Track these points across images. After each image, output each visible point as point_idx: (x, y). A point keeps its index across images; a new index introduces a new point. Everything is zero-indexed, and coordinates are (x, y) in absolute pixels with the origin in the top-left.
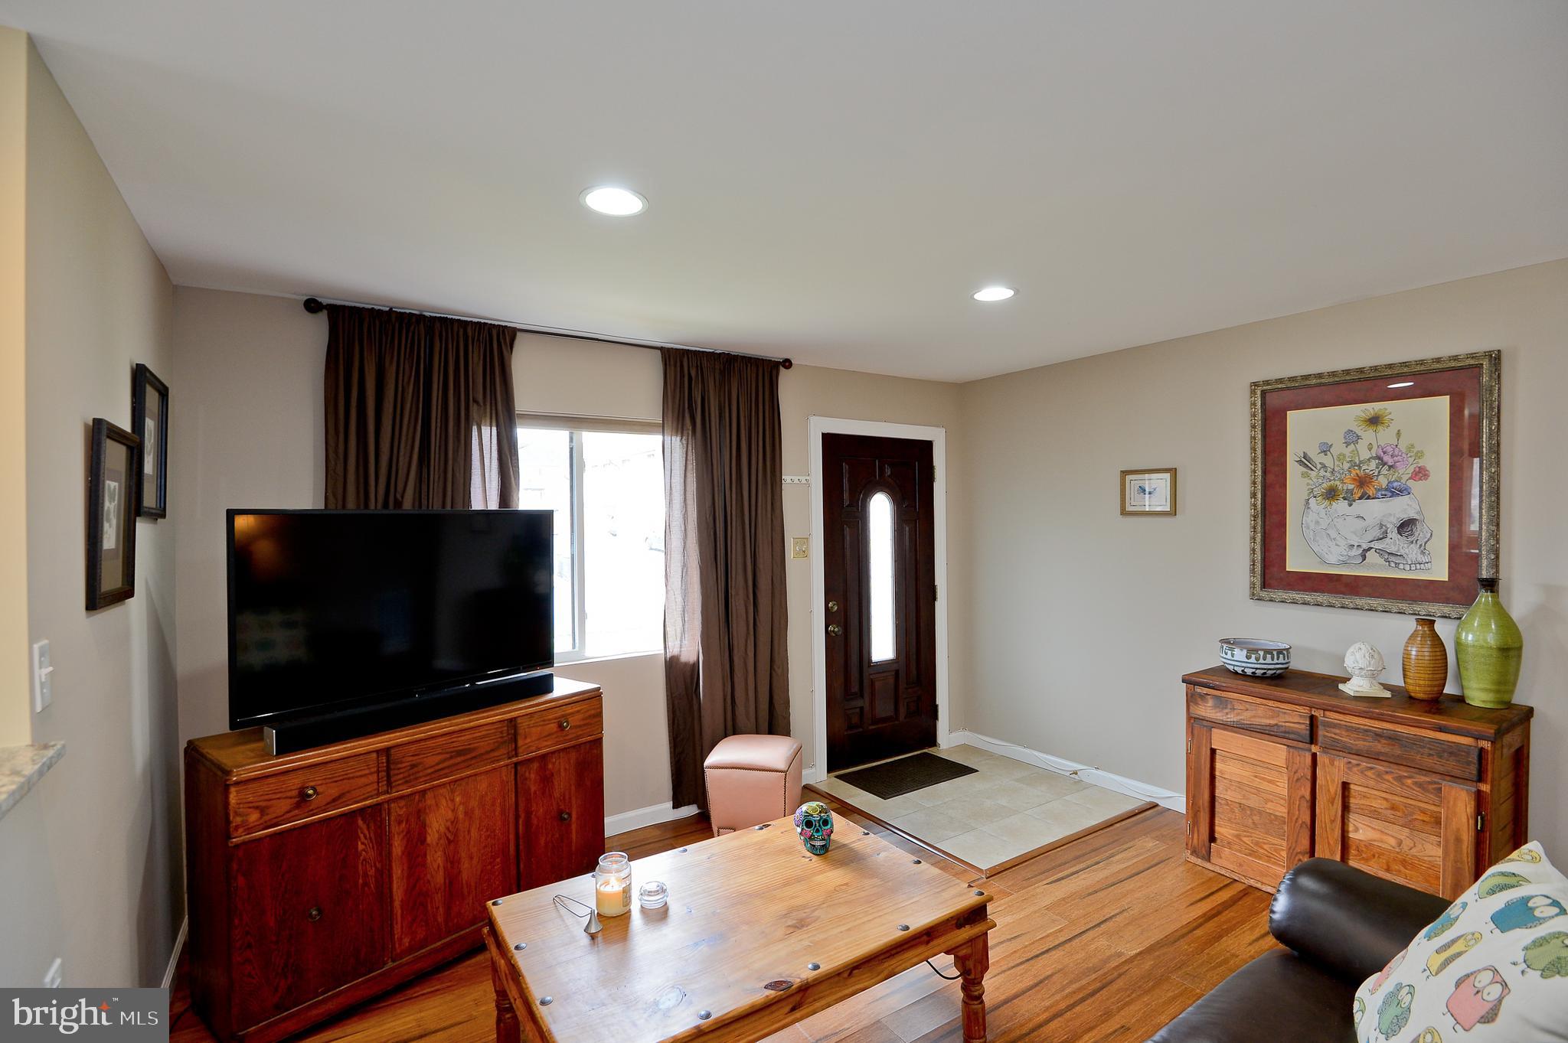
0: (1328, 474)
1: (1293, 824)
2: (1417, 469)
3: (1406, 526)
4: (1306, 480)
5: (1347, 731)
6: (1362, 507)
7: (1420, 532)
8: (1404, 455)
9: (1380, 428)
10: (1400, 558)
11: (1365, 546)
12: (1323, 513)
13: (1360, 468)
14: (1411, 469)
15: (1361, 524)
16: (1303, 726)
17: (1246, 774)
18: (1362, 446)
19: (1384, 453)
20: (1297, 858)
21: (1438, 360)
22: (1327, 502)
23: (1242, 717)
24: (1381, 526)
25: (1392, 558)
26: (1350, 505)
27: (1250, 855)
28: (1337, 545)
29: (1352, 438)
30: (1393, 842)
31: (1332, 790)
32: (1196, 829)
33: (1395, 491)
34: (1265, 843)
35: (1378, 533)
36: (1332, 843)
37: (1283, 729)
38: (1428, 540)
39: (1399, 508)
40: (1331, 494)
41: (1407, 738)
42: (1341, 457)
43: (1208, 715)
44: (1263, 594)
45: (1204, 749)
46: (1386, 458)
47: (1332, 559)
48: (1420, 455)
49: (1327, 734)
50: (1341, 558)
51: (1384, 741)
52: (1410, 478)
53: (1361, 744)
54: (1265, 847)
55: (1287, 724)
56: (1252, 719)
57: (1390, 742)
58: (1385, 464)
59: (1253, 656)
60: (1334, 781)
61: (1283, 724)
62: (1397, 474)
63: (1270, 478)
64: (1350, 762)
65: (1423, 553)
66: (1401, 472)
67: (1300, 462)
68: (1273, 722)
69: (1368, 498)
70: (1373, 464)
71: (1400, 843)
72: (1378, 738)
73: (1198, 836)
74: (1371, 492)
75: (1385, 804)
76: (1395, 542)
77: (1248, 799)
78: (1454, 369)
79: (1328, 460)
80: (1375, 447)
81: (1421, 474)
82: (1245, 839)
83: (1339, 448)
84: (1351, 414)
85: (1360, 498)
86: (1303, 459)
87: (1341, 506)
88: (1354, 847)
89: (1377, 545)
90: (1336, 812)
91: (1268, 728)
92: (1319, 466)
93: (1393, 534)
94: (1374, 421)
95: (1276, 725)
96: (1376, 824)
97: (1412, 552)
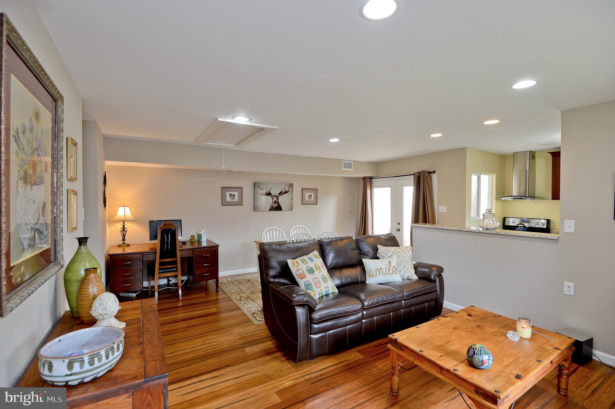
0: (25, 157)
7: (46, 212)
9: (38, 123)
11: (35, 227)
12: (23, 197)
18: (34, 136)
19: (39, 146)
22: (24, 187)
24: (39, 209)
28: (27, 229)
35: (38, 216)
40: (26, 178)
42: (29, 142)
46: (39, 151)
47: (26, 245)
50: (29, 242)
52: (44, 170)
67: (15, 138)
70: (37, 154)
78: (53, 97)
79: (24, 142)
80: (37, 140)
83: (28, 133)
86: (16, 135)
87: (29, 190)
92: (22, 147)
93: (41, 215)
94: (37, 116)
97: (44, 229)
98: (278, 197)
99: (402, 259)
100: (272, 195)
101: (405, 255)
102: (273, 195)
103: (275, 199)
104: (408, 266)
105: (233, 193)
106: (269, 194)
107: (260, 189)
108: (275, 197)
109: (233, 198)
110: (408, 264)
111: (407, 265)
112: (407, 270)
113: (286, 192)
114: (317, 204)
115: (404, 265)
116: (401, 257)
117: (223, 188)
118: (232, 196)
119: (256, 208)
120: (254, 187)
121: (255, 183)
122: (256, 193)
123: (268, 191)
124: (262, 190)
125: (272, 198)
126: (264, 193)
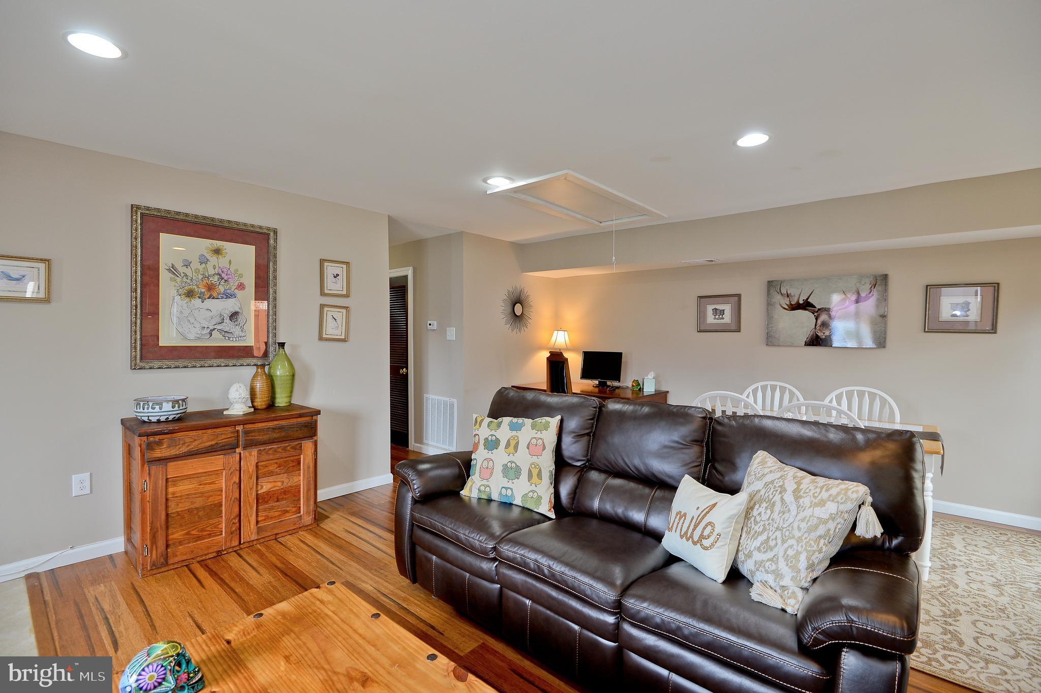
0: (189, 281)
1: (229, 503)
2: (240, 284)
3: (234, 316)
4: (174, 283)
5: (258, 432)
6: (209, 303)
7: (240, 319)
8: (233, 275)
9: (220, 256)
10: (231, 334)
11: (211, 328)
12: (185, 306)
13: (208, 279)
14: (236, 284)
15: (209, 314)
16: (233, 439)
17: (192, 486)
18: (210, 266)
19: (222, 272)
20: (232, 523)
21: (253, 226)
22: (188, 299)
23: (192, 447)
24: (221, 315)
25: (226, 335)
26: (203, 302)
27: (196, 541)
28: (194, 327)
29: (203, 261)
30: (279, 484)
31: (251, 471)
32: (154, 547)
33: (228, 296)
34: (207, 527)
35: (218, 320)
36: (251, 501)
37: (221, 445)
38: (245, 324)
39: (230, 305)
40: (190, 294)
41: (287, 425)
42: (197, 271)
43: (163, 455)
44: (142, 364)
45: (160, 482)
46: (223, 275)
47: (192, 337)
48: (241, 276)
49: (248, 438)
50: (197, 336)
51: (277, 431)
52: (236, 289)
53: (266, 437)
54: (208, 529)
55: (223, 441)
56: (199, 446)
57: (280, 430)
58: (223, 279)
59: (177, 405)
60: (252, 464)
61: (221, 441)
62: (229, 285)
63: (147, 279)
64: (260, 450)
65: (242, 331)
66: (231, 284)
67: (169, 270)
68: (213, 443)
69: (213, 298)
70: (216, 277)
71: (283, 482)
72: (274, 430)
73: (157, 551)
74: (215, 295)
75: (276, 466)
76: (228, 325)
77: (195, 503)
78: (258, 233)
79: (188, 271)
80: (217, 268)
81: (241, 286)
82: (193, 532)
83: (195, 265)
84: (203, 245)
85: (209, 298)
86: (171, 268)
87: (197, 302)
88: (261, 498)
89: (219, 327)
90: (254, 482)
91: (210, 448)
92: (182, 275)
93: (227, 321)
94: (217, 252)
95: (216, 443)
96: (271, 479)
97: (237, 331)
99: (775, 515)
100: (816, 308)
101: (793, 508)
102: (819, 307)
103: (824, 317)
104: (780, 550)
105: (718, 307)
106: (807, 306)
107: (782, 294)
108: (825, 313)
109: (721, 316)
110: (784, 542)
111: (777, 544)
112: (768, 560)
113: (862, 299)
114: (993, 331)
115: (768, 538)
116: (778, 507)
117: (700, 297)
118: (718, 313)
119: (770, 339)
120: (768, 291)
121: (769, 282)
122: (771, 305)
123: (803, 300)
124: (788, 296)
125: (815, 316)
126: (791, 304)
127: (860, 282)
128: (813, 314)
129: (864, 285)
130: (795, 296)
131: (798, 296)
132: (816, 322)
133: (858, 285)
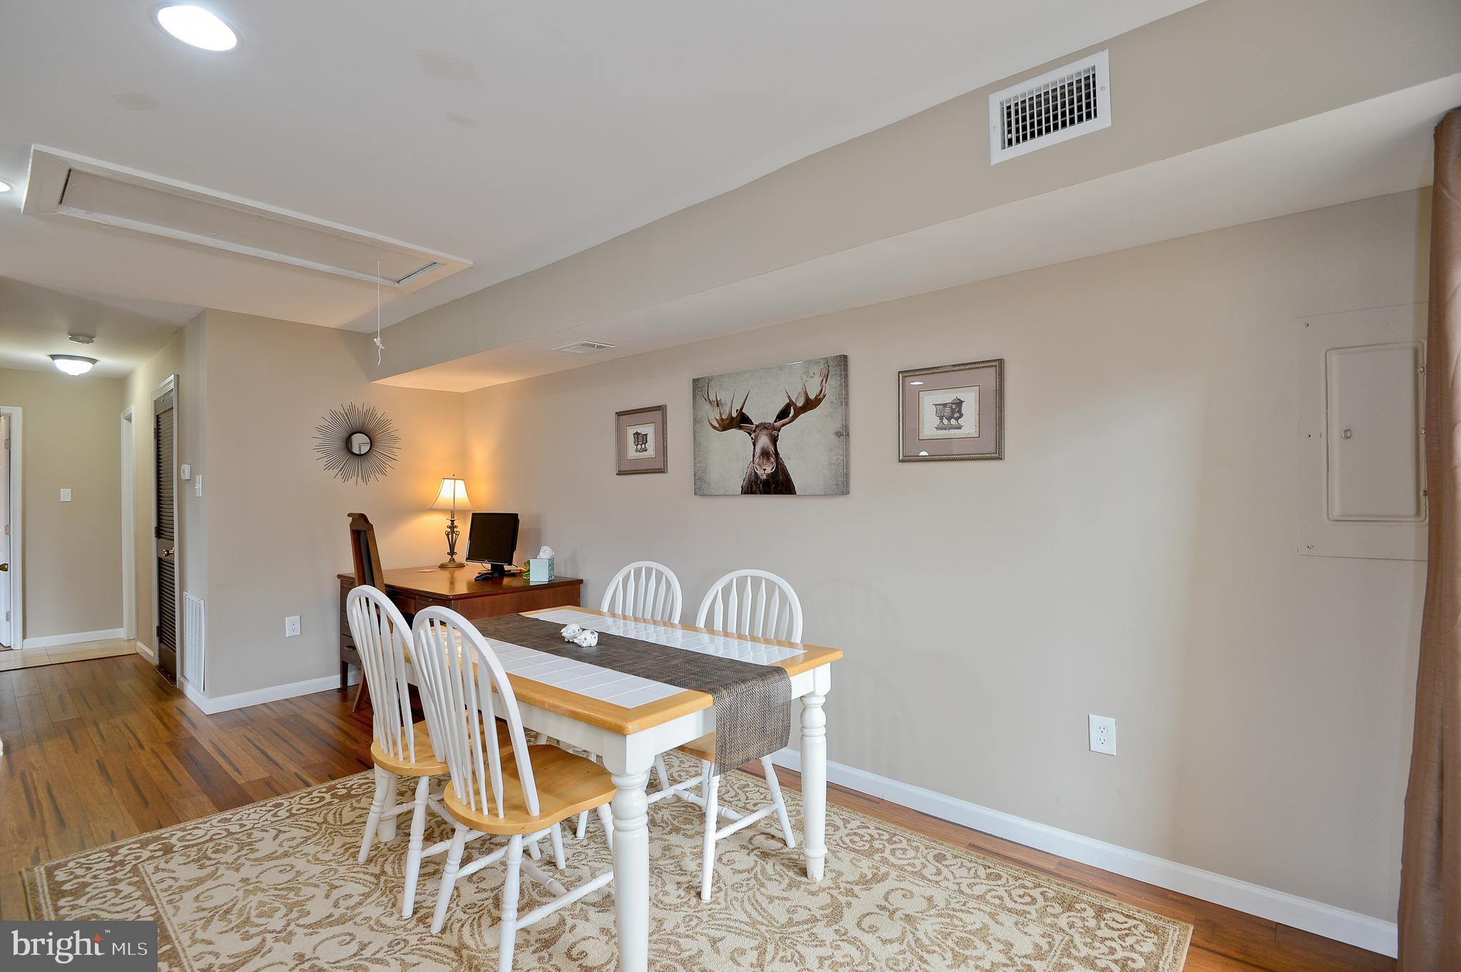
98: (775, 433)
100: (753, 424)
102: (756, 422)
103: (764, 441)
105: (642, 430)
106: (741, 421)
107: (710, 402)
108: (765, 432)
109: (643, 446)
113: (810, 404)
114: (998, 454)
117: (619, 414)
118: (641, 439)
119: (701, 487)
120: (694, 396)
121: (694, 381)
122: (699, 422)
123: (737, 410)
124: (718, 406)
125: (752, 438)
126: (722, 419)
127: (807, 373)
128: (750, 434)
129: (812, 377)
130: (726, 404)
131: (729, 405)
132: (754, 449)
133: (805, 378)
